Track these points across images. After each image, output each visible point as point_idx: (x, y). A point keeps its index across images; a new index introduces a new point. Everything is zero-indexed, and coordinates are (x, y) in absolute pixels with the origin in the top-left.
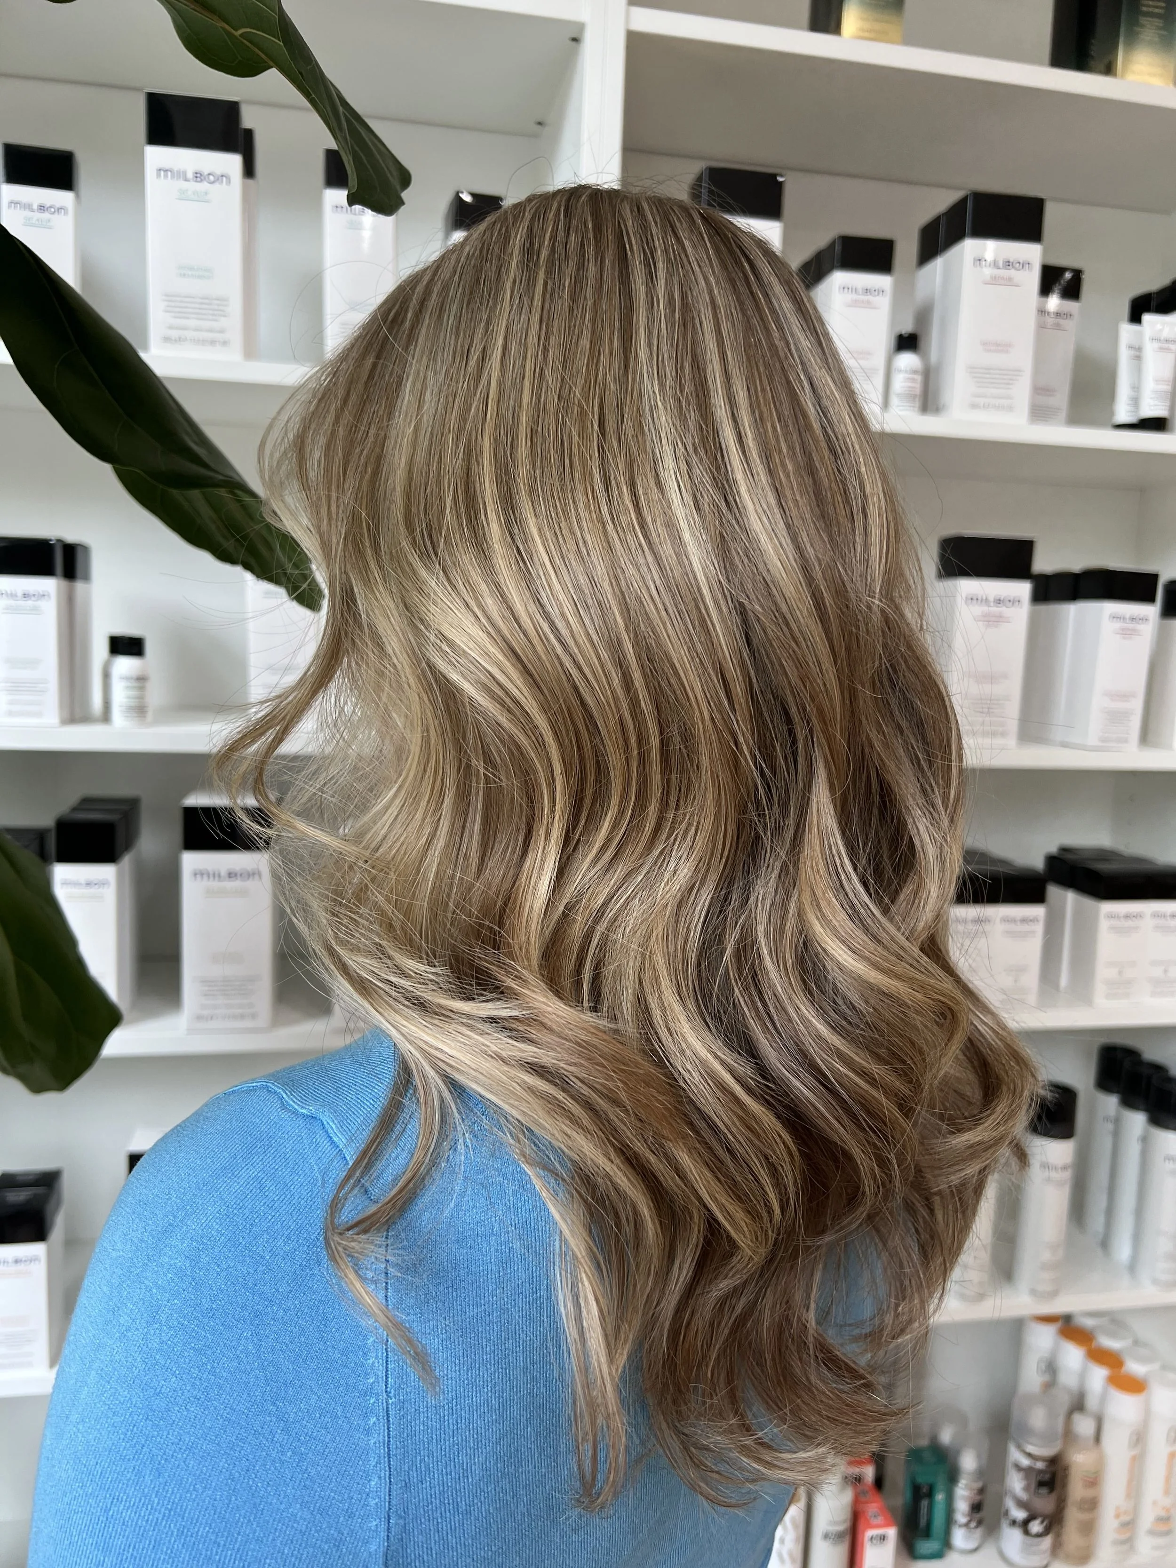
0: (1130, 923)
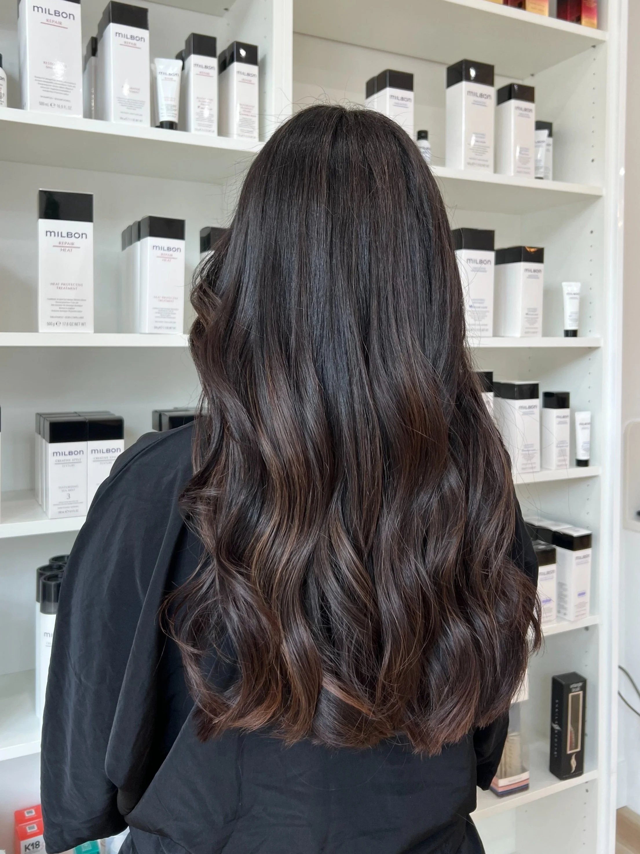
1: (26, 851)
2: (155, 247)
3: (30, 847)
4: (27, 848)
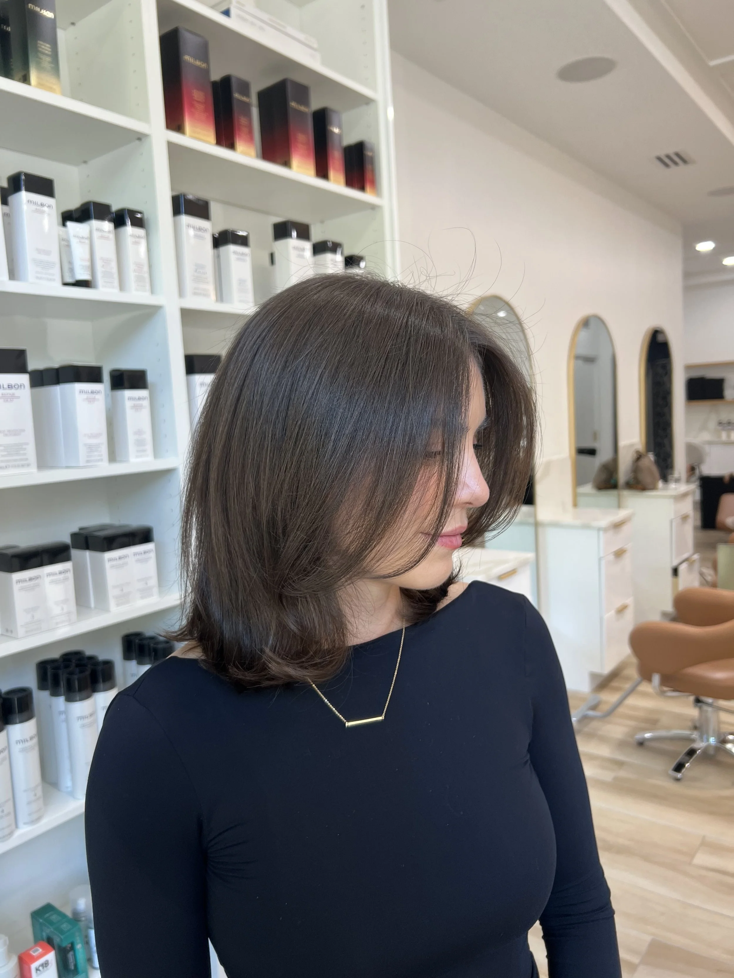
0: (121, 562)
1: (37, 972)
2: (81, 392)
3: (41, 968)
4: (37, 970)
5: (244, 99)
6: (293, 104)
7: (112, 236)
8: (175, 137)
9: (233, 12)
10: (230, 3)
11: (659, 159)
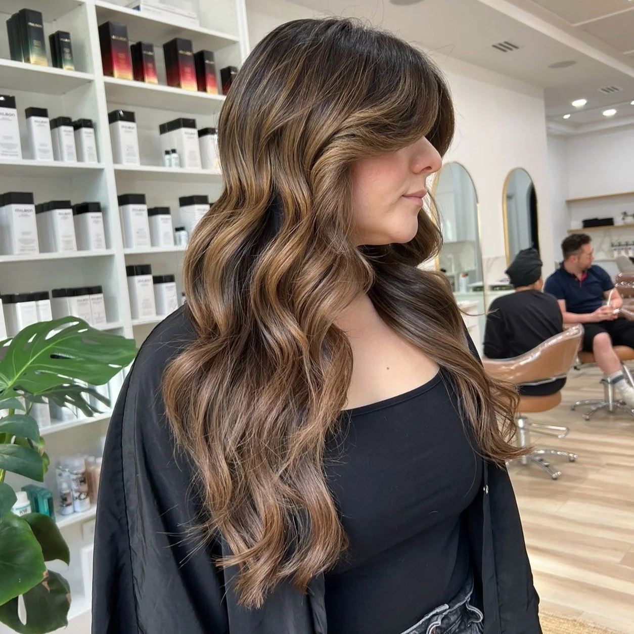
5: (150, 53)
6: (181, 52)
7: (72, 134)
8: (109, 79)
9: (142, 7)
10: (140, 2)
11: (494, 46)
